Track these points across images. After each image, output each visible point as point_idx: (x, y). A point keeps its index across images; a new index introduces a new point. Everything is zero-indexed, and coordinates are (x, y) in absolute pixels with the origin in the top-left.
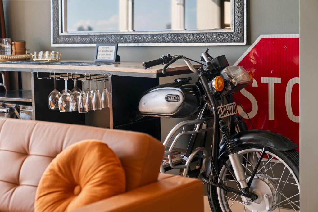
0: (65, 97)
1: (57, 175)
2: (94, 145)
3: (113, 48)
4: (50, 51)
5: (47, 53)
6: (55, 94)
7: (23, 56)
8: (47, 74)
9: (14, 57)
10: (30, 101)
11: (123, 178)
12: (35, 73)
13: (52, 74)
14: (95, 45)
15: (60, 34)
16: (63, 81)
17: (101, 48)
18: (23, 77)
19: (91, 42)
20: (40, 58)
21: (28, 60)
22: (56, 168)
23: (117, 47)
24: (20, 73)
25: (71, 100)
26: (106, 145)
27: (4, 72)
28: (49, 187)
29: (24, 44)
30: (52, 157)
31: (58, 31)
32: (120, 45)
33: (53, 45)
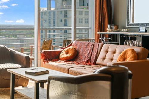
0: (129, 42)
1: (122, 57)
2: (130, 49)
3: (145, 28)
4: (126, 29)
5: (125, 29)
6: (126, 41)
7: (117, 30)
8: (124, 35)
9: (115, 30)
10: (119, 43)
11: (137, 57)
12: (120, 35)
13: (125, 35)
14: (139, 27)
15: (129, 23)
16: (128, 37)
17: (141, 28)
18: (117, 36)
19: (139, 26)
20: (123, 31)
21: (119, 31)
22: (122, 55)
23: (146, 28)
24: (116, 35)
25: (131, 43)
26: (134, 50)
27: (111, 35)
28: (120, 59)
29: (118, 26)
30: (120, 53)
31: (129, 22)
32: (147, 27)
33: (127, 27)
